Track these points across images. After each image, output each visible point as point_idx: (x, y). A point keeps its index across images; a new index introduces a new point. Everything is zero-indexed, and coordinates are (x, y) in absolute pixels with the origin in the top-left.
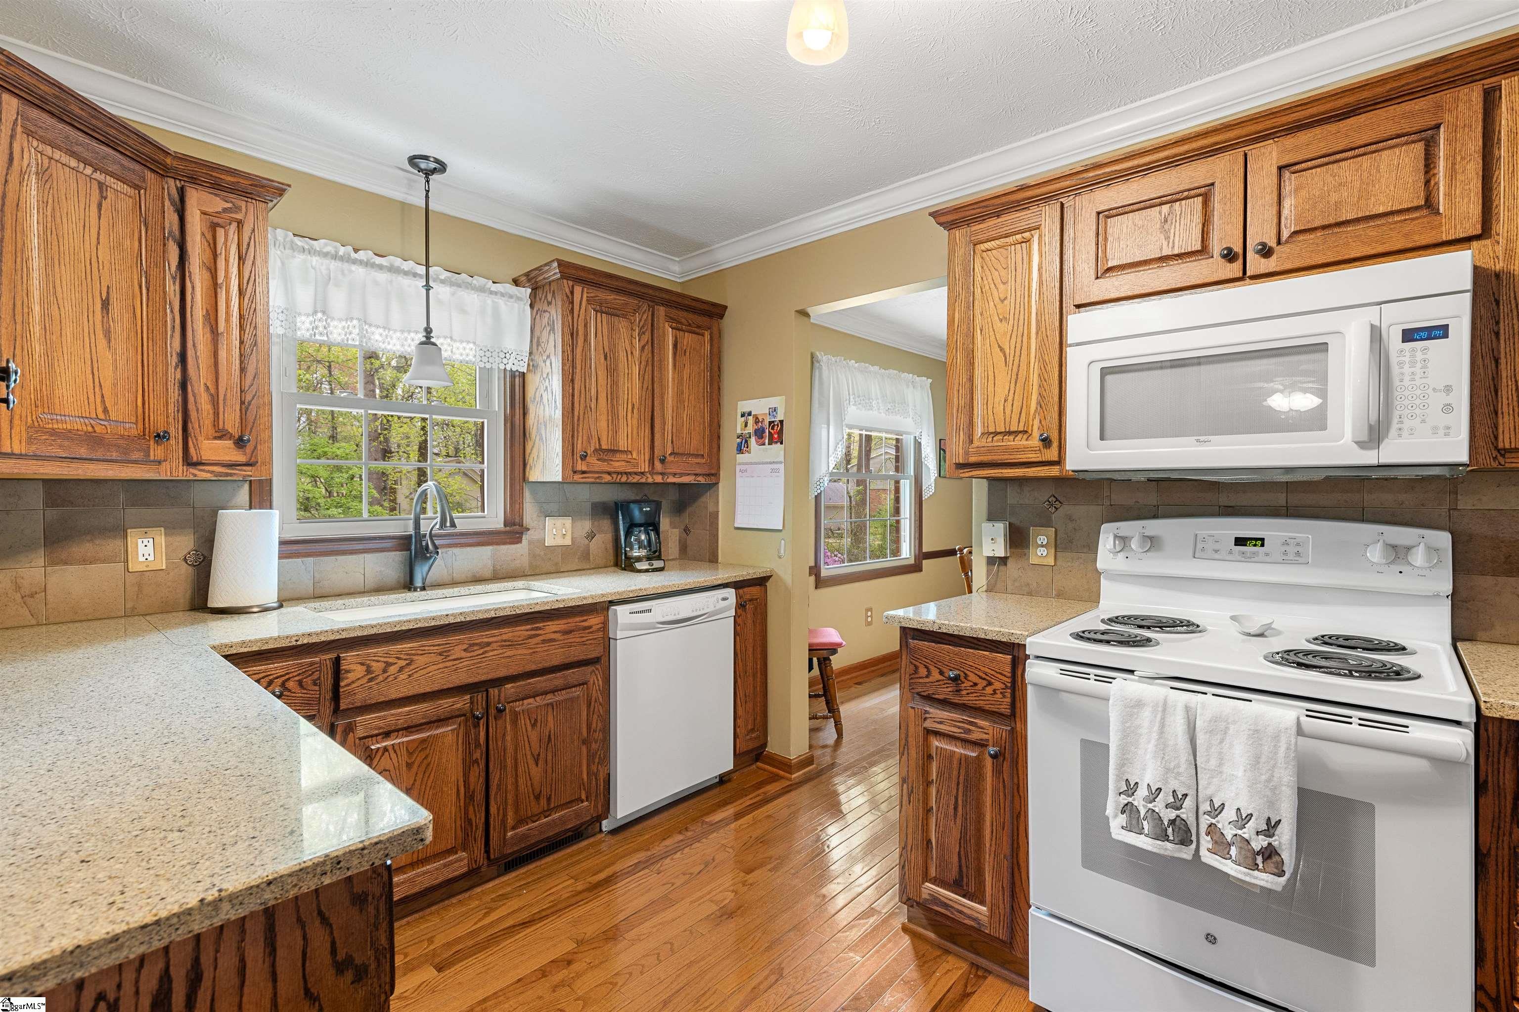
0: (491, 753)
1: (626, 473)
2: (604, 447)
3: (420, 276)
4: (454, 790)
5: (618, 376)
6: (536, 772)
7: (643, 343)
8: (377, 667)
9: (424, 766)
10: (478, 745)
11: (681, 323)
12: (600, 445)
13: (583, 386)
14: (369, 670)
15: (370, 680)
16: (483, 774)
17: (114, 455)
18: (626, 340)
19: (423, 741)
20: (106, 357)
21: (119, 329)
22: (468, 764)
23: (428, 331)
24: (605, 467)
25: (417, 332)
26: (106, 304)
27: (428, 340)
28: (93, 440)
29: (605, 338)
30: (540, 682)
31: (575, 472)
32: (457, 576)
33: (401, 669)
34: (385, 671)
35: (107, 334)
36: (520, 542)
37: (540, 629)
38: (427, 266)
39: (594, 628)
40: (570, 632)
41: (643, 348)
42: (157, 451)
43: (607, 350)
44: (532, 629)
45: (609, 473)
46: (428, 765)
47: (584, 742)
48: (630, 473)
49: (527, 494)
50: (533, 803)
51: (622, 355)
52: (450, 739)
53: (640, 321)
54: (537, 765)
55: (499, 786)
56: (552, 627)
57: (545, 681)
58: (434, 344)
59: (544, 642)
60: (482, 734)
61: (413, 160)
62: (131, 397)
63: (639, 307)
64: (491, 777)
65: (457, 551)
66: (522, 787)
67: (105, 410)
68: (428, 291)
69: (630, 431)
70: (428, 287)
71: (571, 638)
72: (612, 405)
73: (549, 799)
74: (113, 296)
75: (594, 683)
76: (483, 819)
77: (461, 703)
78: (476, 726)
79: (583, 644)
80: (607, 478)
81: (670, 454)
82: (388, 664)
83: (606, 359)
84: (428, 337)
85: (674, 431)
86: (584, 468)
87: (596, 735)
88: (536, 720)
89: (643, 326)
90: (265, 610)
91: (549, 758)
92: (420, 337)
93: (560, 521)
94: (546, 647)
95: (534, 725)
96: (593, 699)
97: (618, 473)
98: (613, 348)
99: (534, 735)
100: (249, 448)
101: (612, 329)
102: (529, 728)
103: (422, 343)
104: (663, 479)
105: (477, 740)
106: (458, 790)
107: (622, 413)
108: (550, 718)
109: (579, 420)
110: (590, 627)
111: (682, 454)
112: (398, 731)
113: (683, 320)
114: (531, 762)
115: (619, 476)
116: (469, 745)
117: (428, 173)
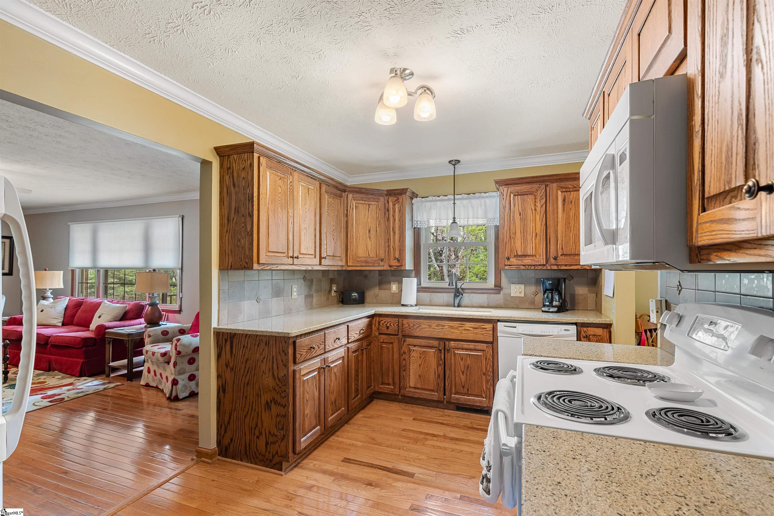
0: (446, 364)
1: (533, 265)
2: (519, 254)
3: (451, 199)
4: (434, 371)
5: (527, 221)
6: (463, 378)
7: (542, 204)
8: (411, 325)
9: (424, 360)
10: (441, 359)
11: (569, 188)
12: (517, 253)
13: (508, 229)
14: (409, 326)
15: (410, 328)
16: (443, 370)
17: (371, 265)
18: (532, 205)
19: (424, 351)
20: (369, 243)
21: (372, 236)
22: (438, 365)
23: (454, 218)
24: (520, 262)
25: (451, 219)
26: (369, 231)
27: (454, 222)
28: (366, 262)
29: (520, 206)
30: (464, 344)
31: (506, 265)
32: (474, 305)
33: (417, 327)
34: (413, 327)
35: (370, 238)
36: (500, 293)
37: (463, 324)
38: (454, 195)
39: (488, 329)
40: (477, 328)
41: (542, 206)
42: (382, 264)
43: (520, 211)
44: (460, 324)
45: (524, 265)
46: (425, 360)
47: (484, 374)
48: (536, 265)
49: (503, 274)
50: (462, 388)
51: (529, 212)
52: (432, 354)
53: (540, 193)
54: (463, 375)
55: (448, 376)
56: (468, 325)
57: (466, 345)
58: (456, 223)
59: (465, 330)
60: (443, 356)
61: (450, 162)
62: (375, 251)
63: (540, 187)
64: (446, 372)
65: (473, 295)
66: (457, 381)
67: (369, 255)
68: (454, 205)
69: (534, 246)
70: (454, 204)
71: (477, 331)
72: (524, 236)
73: (468, 390)
74: (371, 229)
75: (488, 352)
76: (443, 385)
77: (436, 343)
78: (441, 352)
79: (482, 334)
80: (523, 267)
81: (561, 255)
82: (414, 325)
83: (520, 215)
84: (454, 221)
85: (564, 243)
86: (509, 264)
87: (489, 373)
88: (463, 358)
89: (542, 196)
90: (411, 306)
91: (468, 374)
92: (451, 221)
93: (518, 286)
94: (466, 332)
95: (462, 359)
96: (488, 358)
97: (529, 265)
98: (524, 209)
99: (462, 363)
100: (400, 262)
101: (523, 201)
102: (460, 360)
103: (452, 223)
104: (557, 267)
105: (441, 357)
106: (435, 372)
107: (529, 238)
108: (468, 359)
109: (506, 243)
110: (486, 328)
111: (570, 255)
112: (418, 346)
113: (570, 186)
114: (461, 373)
115: (530, 267)
116: (439, 359)
117: (454, 165)
